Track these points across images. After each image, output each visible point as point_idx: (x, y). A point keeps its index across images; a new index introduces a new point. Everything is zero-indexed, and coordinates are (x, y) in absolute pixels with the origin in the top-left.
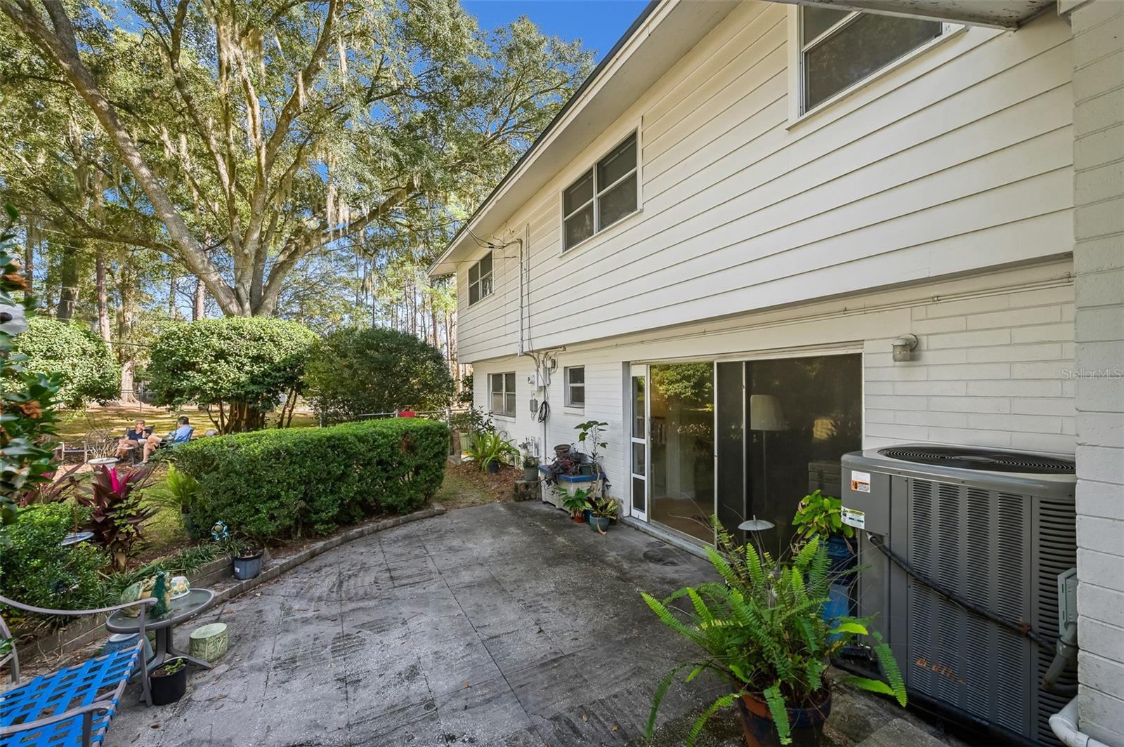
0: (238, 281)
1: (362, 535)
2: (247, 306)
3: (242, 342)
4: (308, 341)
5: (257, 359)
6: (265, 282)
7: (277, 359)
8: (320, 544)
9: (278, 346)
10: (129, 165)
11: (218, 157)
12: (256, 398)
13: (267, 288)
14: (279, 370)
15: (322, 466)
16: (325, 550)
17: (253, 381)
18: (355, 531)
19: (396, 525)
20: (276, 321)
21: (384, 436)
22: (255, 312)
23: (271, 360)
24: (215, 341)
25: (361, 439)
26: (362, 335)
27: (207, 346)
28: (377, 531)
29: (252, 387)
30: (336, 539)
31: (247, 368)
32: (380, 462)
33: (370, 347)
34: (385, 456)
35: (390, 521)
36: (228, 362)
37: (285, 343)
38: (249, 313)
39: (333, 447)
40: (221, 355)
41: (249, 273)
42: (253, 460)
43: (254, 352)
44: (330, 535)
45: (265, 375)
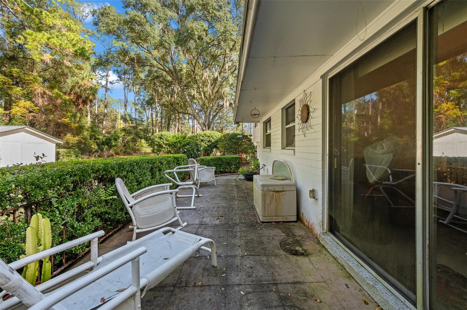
0: (205, 122)
1: (224, 175)
2: (207, 127)
3: (206, 137)
4: (219, 137)
5: (209, 141)
6: (211, 121)
7: (213, 141)
8: (217, 175)
9: (213, 138)
10: (186, 99)
11: (202, 92)
12: (209, 150)
13: (211, 122)
14: (213, 144)
15: (218, 162)
16: (218, 176)
17: (208, 146)
18: (223, 174)
19: (230, 175)
20: (213, 132)
21: (228, 158)
22: (209, 129)
23: (212, 142)
24: (201, 138)
25: (224, 158)
26: (231, 135)
27: (200, 139)
28: (227, 175)
29: (208, 148)
30: (220, 175)
31: (207, 143)
32: (227, 163)
33: (232, 139)
34: (228, 162)
35: (229, 174)
36: (203, 142)
37: (215, 137)
38: (207, 129)
39: (220, 159)
40: (202, 141)
41: (208, 120)
42: (209, 160)
43: (208, 140)
44: (219, 174)
45: (210, 145)
